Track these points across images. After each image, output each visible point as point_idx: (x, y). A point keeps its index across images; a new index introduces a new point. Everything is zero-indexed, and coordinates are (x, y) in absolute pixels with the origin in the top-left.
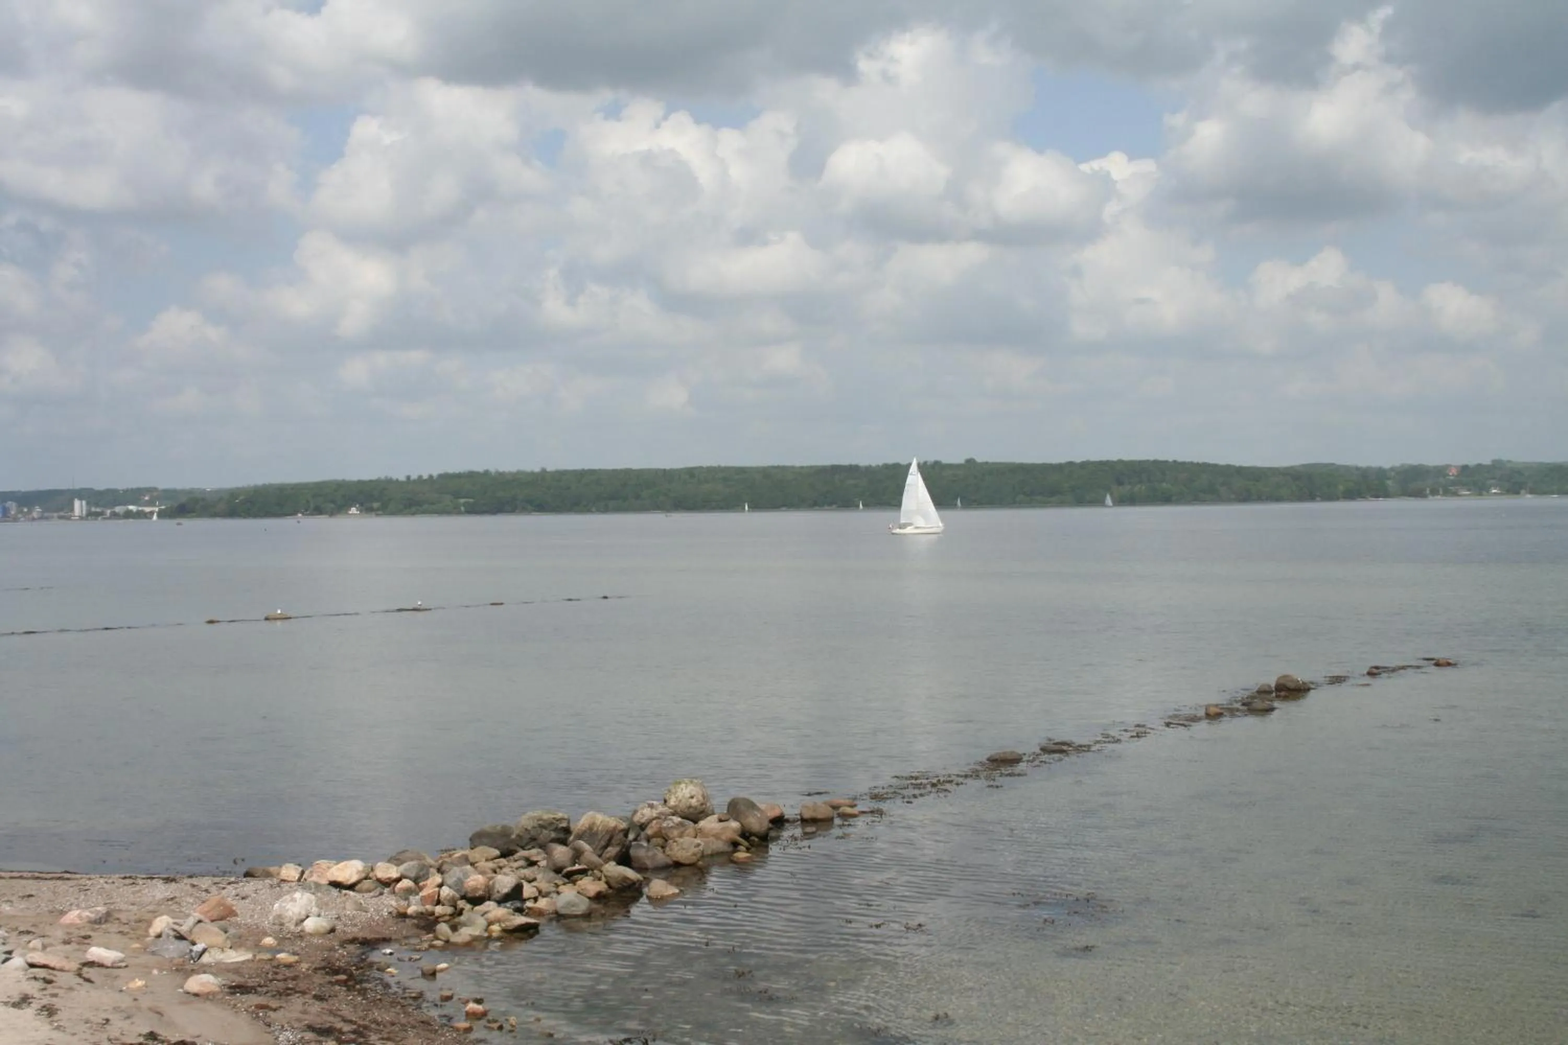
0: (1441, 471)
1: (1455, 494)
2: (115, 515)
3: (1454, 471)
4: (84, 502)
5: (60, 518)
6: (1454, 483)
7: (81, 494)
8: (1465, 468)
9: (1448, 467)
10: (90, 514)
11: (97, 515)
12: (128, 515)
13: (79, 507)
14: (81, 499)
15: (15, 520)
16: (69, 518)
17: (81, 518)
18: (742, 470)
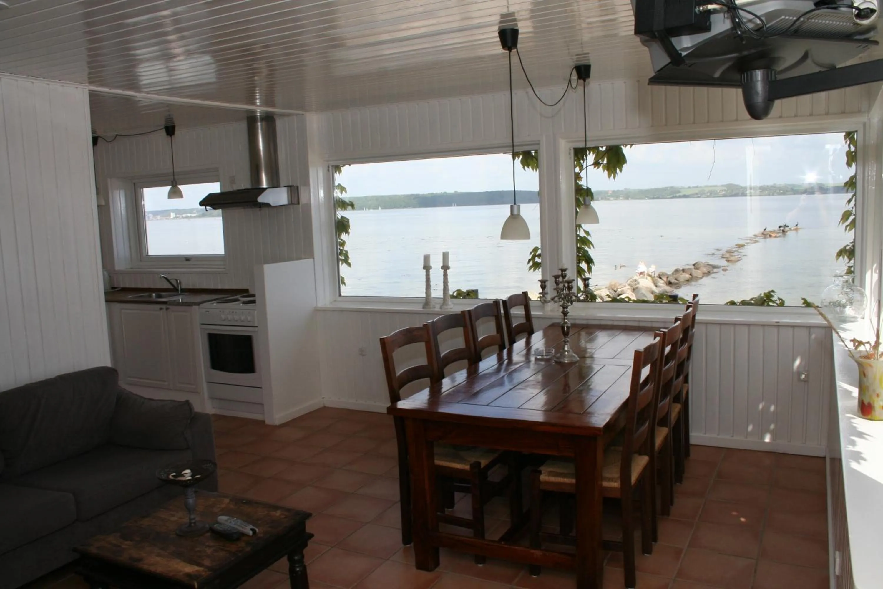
0: (606, 192)
1: (609, 199)
2: (183, 217)
3: (610, 192)
4: (174, 214)
5: (166, 219)
6: (609, 196)
7: (173, 211)
8: (614, 191)
9: (608, 191)
10: (176, 217)
11: (177, 217)
12: (187, 217)
13: (173, 215)
14: (173, 212)
15: (152, 220)
16: (168, 219)
17: (172, 219)
18: (382, 197)
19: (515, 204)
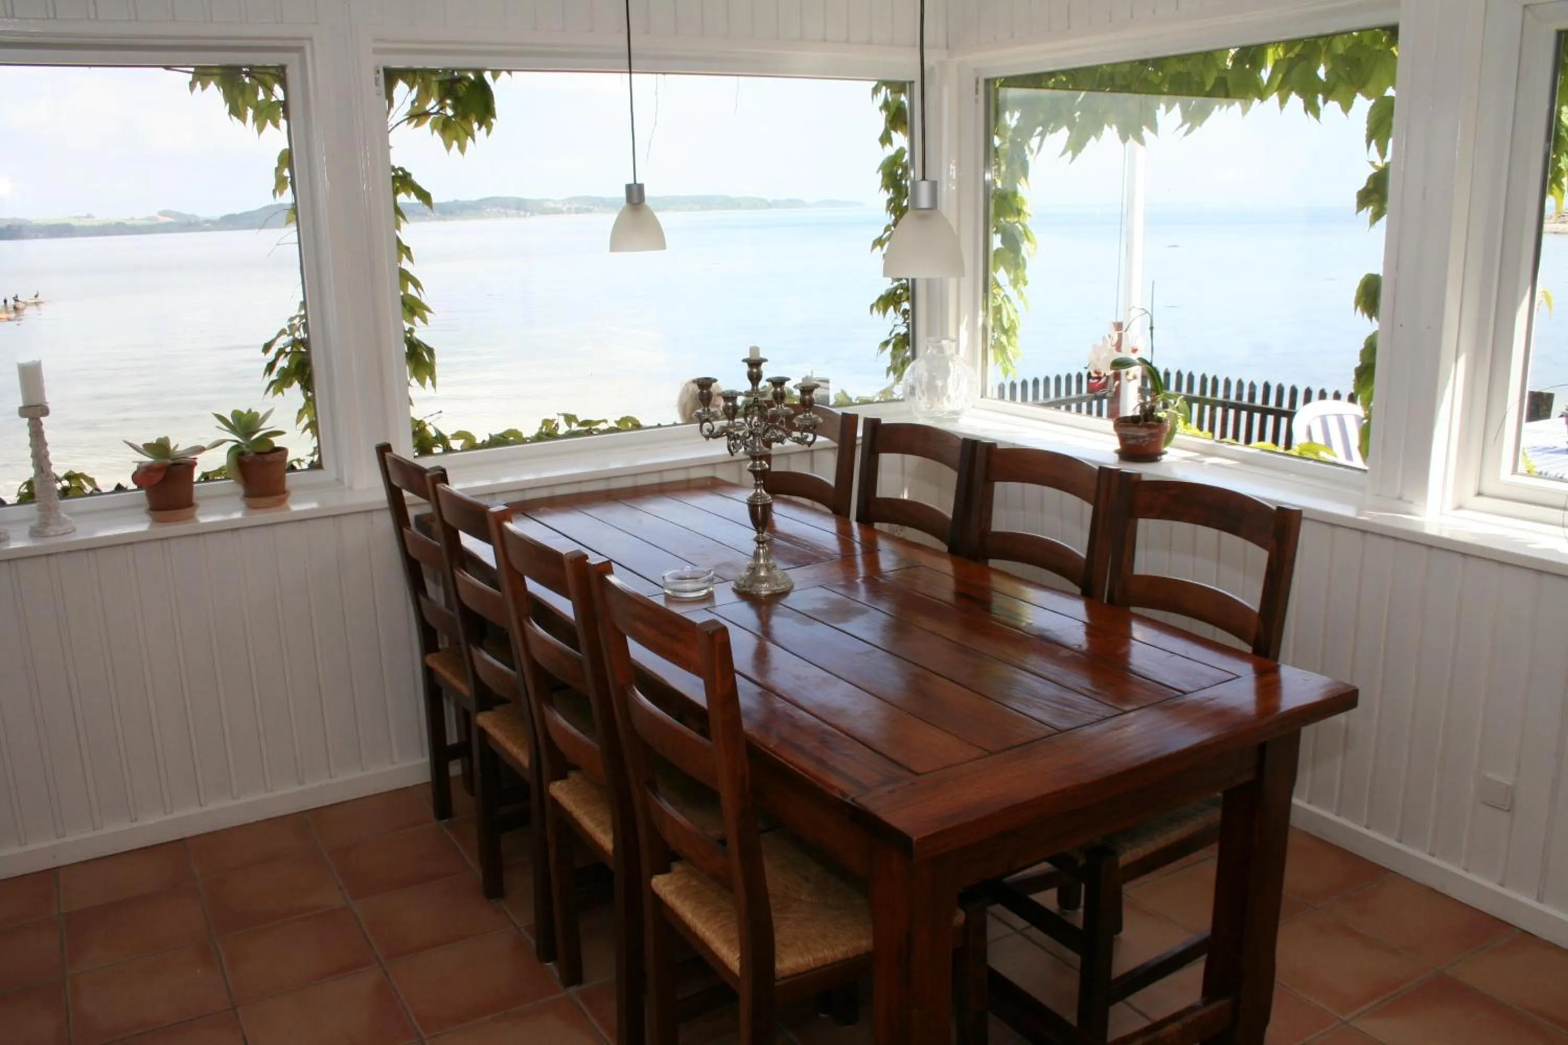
19: (924, 178)
